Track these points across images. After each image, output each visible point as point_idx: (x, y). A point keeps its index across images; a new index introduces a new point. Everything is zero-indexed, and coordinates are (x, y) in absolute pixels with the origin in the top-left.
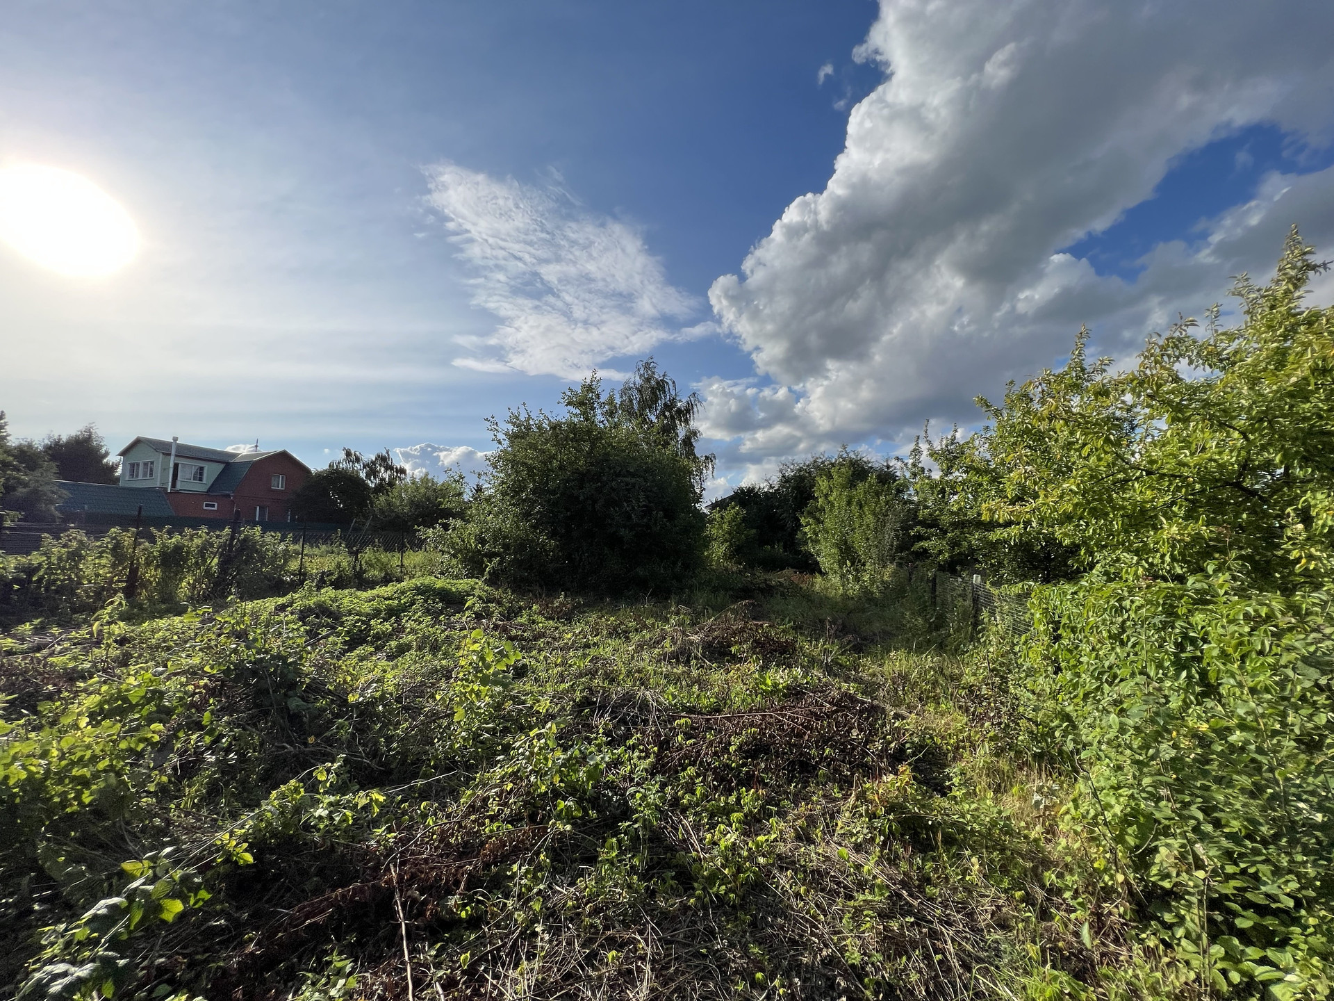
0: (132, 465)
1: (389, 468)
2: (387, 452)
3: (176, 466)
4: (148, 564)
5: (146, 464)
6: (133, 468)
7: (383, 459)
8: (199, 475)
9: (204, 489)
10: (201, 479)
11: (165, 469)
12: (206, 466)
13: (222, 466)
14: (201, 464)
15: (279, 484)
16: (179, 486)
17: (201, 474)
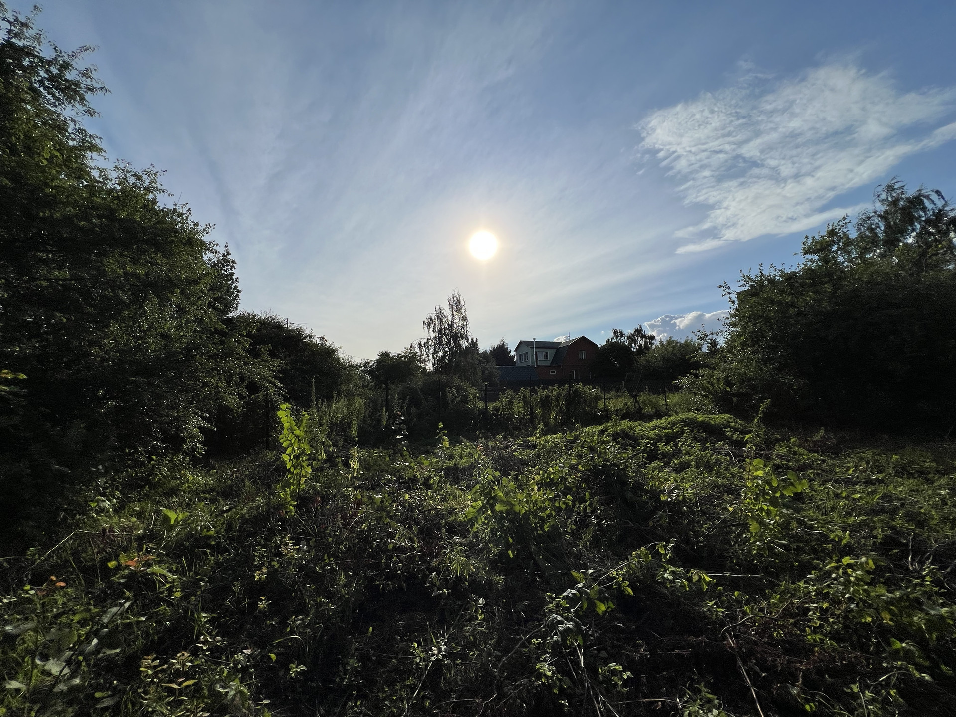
0: (520, 355)
1: (644, 336)
2: (641, 326)
3: (536, 352)
4: (537, 406)
5: (525, 353)
6: (520, 356)
7: (639, 332)
8: (546, 357)
9: (549, 364)
10: (547, 359)
11: (532, 356)
12: (549, 351)
13: (555, 350)
14: (545, 350)
15: (583, 356)
16: (539, 364)
17: (547, 356)
